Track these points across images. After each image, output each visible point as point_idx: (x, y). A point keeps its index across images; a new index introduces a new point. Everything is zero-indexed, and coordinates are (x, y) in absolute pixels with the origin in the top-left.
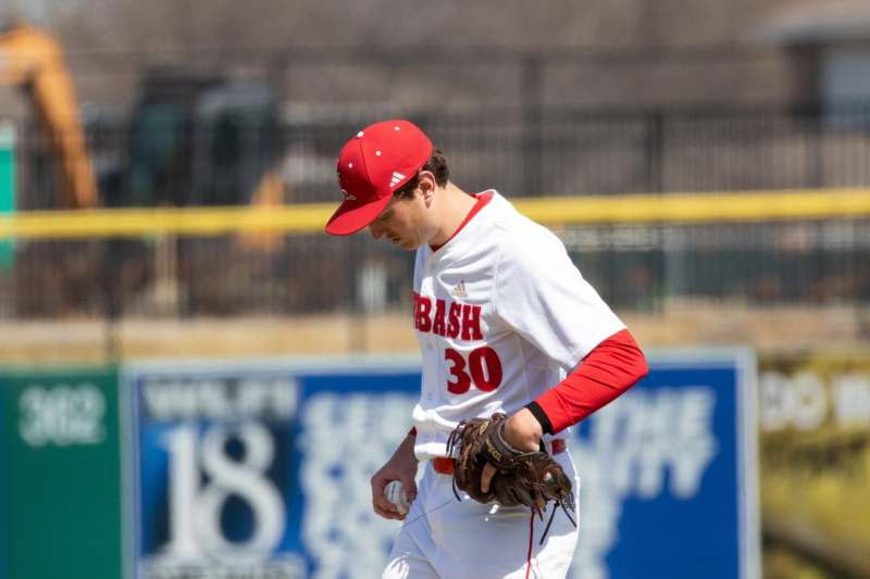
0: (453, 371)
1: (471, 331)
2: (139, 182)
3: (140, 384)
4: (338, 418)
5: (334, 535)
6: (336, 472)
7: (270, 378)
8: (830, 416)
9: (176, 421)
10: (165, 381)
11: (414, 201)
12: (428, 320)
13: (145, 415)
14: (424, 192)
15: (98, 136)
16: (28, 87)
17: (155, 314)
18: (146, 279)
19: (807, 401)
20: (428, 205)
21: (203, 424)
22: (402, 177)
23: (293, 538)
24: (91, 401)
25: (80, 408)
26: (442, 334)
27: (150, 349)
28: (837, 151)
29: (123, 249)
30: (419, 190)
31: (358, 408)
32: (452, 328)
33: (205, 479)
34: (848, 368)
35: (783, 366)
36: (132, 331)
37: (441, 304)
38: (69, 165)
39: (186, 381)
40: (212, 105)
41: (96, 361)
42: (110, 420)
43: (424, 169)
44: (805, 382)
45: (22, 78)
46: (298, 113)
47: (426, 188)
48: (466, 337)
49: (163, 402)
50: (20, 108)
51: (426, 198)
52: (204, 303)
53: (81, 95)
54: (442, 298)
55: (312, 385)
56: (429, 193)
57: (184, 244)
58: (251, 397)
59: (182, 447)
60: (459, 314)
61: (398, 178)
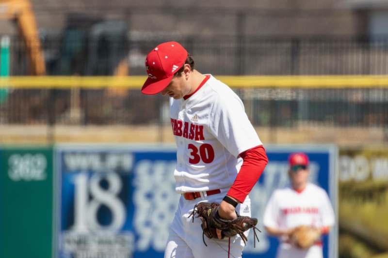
0: (192, 154)
1: (199, 136)
2: (64, 64)
3: (63, 154)
4: (151, 172)
5: (148, 224)
6: (149, 196)
7: (121, 153)
8: (370, 177)
9: (78, 171)
10: (74, 153)
11: (182, 77)
12: (181, 131)
13: (64, 168)
14: (186, 73)
15: (46, 43)
16: (15, 20)
17: (70, 123)
18: (66, 108)
19: (360, 169)
20: (187, 79)
21: (90, 172)
22: (177, 67)
23: (129, 224)
24: (41, 161)
25: (35, 164)
26: (187, 138)
27: (68, 139)
28: (377, 58)
29: (57, 93)
30: (183, 72)
31: (160, 168)
32: (191, 135)
33: (90, 197)
34: (379, 155)
35: (350, 153)
36: (60, 130)
37: (186, 124)
38: (33, 56)
39: (84, 153)
40: (98, 31)
41: (43, 144)
42: (49, 170)
43: (186, 63)
44: (360, 161)
45: (12, 17)
46: (135, 35)
47: (186, 71)
48: (197, 139)
49: (73, 162)
50: (12, 30)
51: (186, 76)
52: (92, 119)
53: (39, 25)
54: (187, 122)
55: (140, 157)
56: (188, 73)
57: (84, 92)
58: (112, 161)
59: (81, 183)
60: (194, 129)
61: (175, 68)
